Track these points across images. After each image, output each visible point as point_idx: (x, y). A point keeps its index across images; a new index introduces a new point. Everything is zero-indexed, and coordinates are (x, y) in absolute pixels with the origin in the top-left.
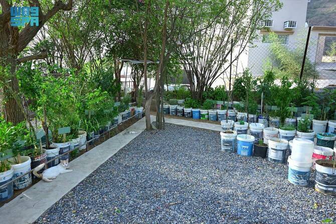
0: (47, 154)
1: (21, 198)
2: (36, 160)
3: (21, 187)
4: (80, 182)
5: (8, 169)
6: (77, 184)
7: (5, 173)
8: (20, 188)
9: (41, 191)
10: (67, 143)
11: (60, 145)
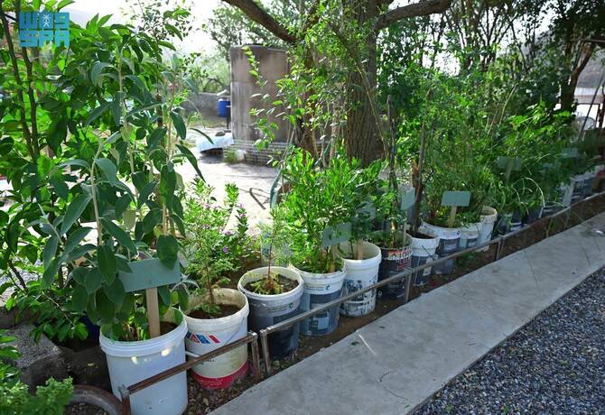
0: (414, 249)
1: (353, 344)
2: (391, 257)
3: (354, 312)
4: (491, 346)
5: (338, 268)
6: (484, 351)
7: (330, 275)
8: (350, 313)
9: (397, 341)
10: (456, 230)
11: (441, 233)
